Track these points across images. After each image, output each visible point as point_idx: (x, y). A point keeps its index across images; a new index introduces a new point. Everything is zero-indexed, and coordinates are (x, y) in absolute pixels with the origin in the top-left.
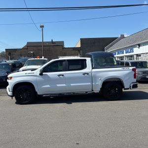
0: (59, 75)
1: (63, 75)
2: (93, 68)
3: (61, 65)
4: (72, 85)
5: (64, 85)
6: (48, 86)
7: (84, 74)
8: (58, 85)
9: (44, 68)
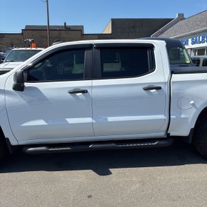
0: (74, 92)
1: (84, 92)
2: (172, 72)
3: (81, 61)
4: (110, 119)
5: (89, 120)
6: (41, 122)
7: (148, 89)
8: (71, 121)
9: (27, 70)
